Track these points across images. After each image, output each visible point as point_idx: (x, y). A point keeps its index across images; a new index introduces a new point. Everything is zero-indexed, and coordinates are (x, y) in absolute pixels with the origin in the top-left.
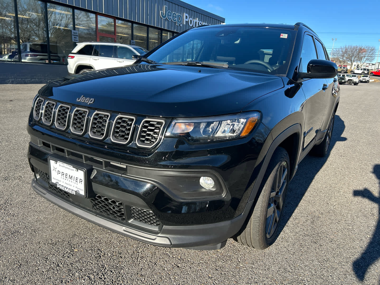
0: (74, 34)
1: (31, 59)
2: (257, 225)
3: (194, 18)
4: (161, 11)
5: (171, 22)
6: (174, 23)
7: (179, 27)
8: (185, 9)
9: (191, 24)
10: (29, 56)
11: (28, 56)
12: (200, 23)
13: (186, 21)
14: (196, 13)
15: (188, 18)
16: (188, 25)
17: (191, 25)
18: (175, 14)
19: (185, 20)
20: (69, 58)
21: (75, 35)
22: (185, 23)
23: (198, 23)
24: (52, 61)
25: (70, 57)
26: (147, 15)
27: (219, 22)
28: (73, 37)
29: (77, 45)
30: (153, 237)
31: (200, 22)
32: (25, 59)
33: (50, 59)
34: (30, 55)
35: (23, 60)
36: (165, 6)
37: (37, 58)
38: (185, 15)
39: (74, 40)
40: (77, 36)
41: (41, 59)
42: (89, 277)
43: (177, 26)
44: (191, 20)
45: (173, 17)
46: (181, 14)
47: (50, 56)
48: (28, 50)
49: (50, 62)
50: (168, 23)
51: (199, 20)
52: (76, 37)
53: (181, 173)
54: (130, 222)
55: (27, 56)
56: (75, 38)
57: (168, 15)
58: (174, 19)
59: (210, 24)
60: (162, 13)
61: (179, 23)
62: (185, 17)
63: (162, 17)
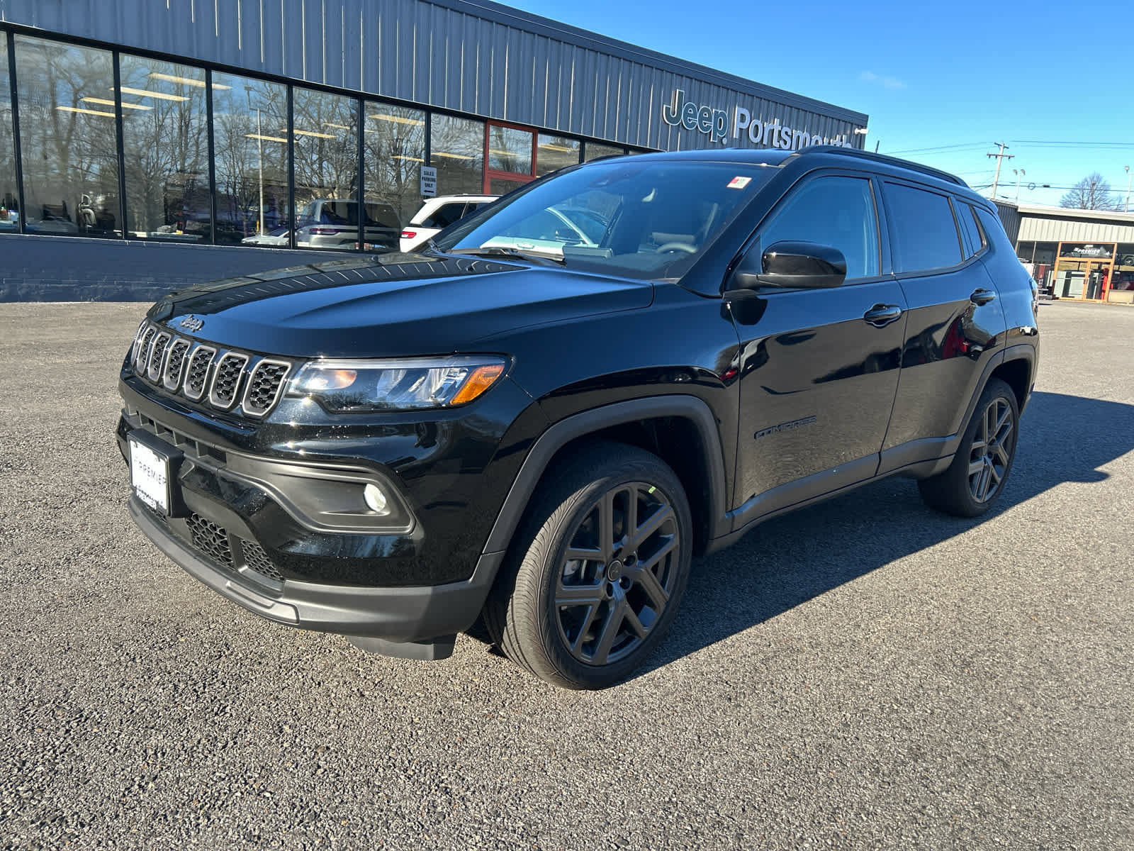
0: (426, 176)
1: (323, 241)
2: (524, 614)
3: (766, 120)
4: (665, 106)
6: (702, 136)
8: (740, 96)
9: (756, 136)
10: (319, 232)
11: (316, 234)
12: (786, 133)
13: (741, 129)
14: (772, 105)
15: (748, 118)
16: (746, 141)
17: (757, 140)
18: (708, 110)
19: (737, 125)
20: (403, 236)
21: (428, 179)
22: (736, 135)
23: (780, 132)
24: (367, 246)
25: (406, 236)
26: (624, 118)
27: (849, 125)
28: (423, 182)
29: (425, 203)
30: (269, 603)
31: (786, 129)
32: (308, 241)
33: (362, 241)
34: (321, 230)
35: (300, 244)
36: (678, 91)
37: (336, 239)
38: (738, 111)
39: (426, 191)
40: (433, 180)
41: (344, 241)
42: (175, 686)
44: (757, 127)
45: (701, 119)
46: (725, 111)
47: (361, 232)
48: (318, 219)
49: (361, 246)
50: (684, 135)
51: (781, 124)
52: (431, 183)
53: (312, 471)
54: (241, 570)
55: (313, 232)
56: (427, 185)
57: (686, 115)
58: (705, 124)
59: (817, 135)
60: (668, 109)
61: (718, 134)
62: (737, 118)
63: (667, 122)
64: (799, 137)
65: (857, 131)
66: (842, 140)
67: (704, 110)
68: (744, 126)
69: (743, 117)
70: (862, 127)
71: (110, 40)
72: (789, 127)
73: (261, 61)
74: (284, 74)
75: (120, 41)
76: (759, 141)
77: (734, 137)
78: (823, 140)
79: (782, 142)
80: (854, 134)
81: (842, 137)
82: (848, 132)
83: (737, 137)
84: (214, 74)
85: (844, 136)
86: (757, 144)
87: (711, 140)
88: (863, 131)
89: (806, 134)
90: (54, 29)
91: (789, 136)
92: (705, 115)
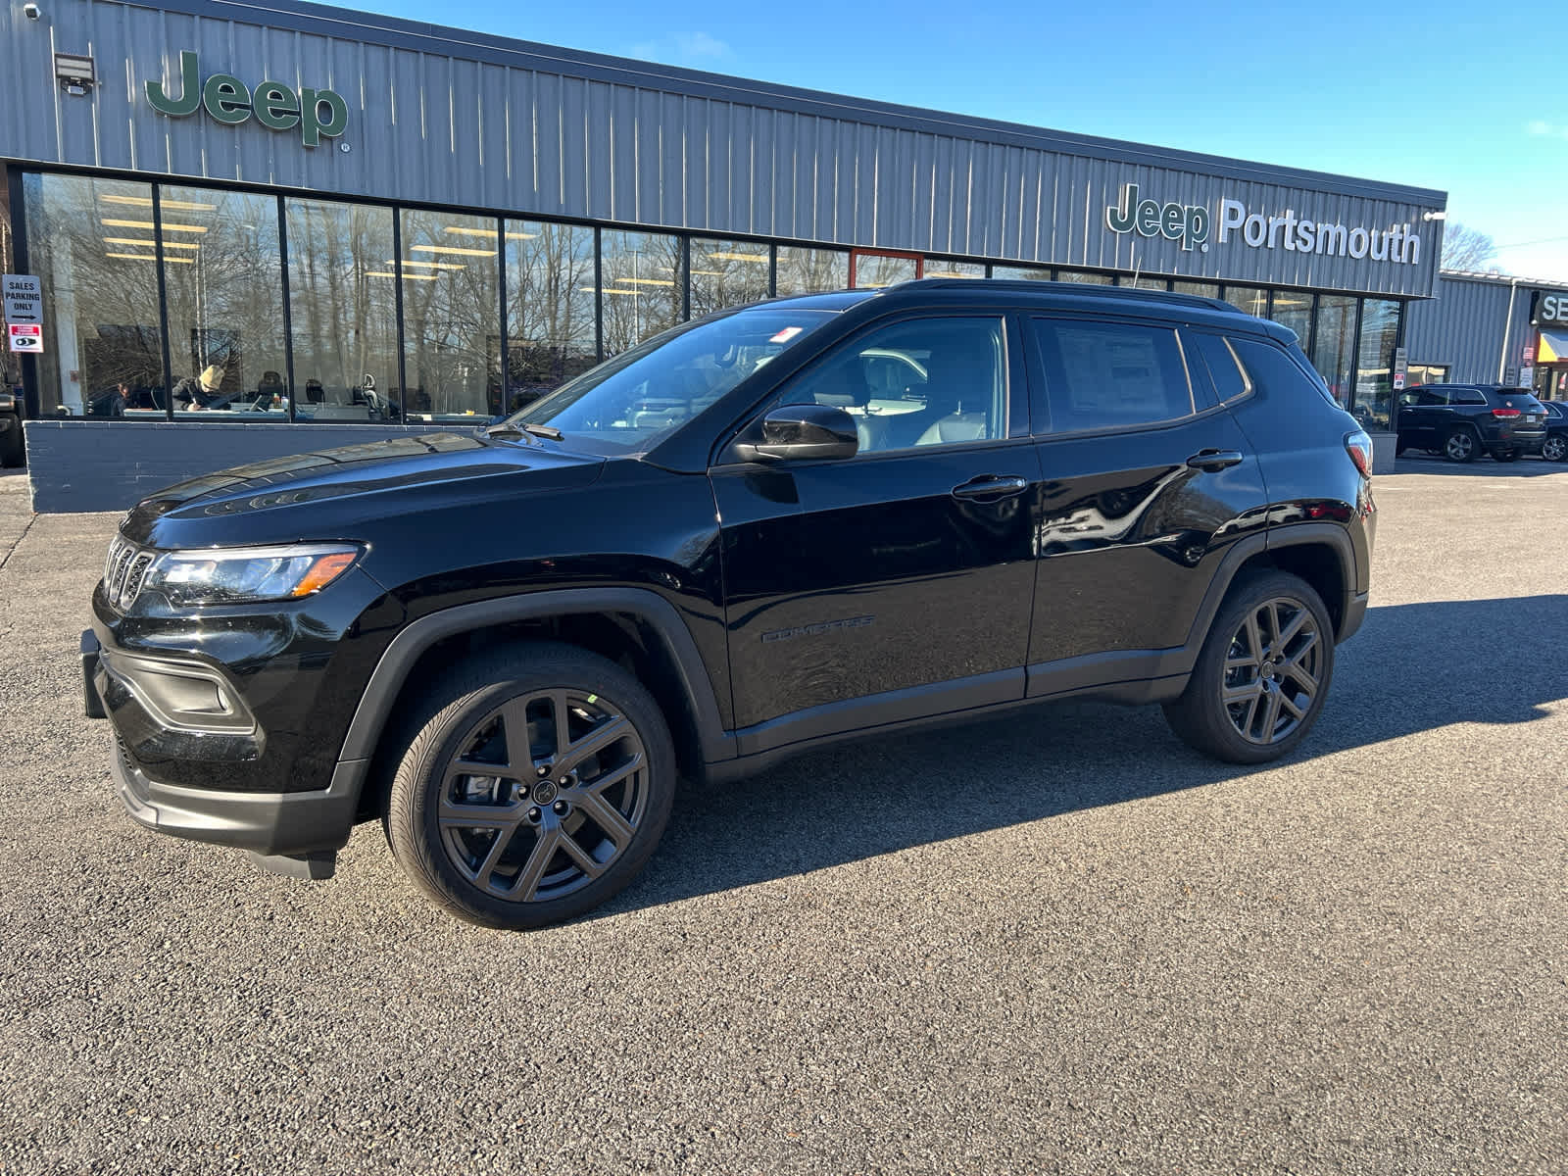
4: (1109, 208)
5: (1155, 244)
6: (1169, 244)
7: (1197, 256)
8: (1228, 184)
9: (1256, 237)
12: (1306, 229)
13: (1231, 230)
15: (1241, 214)
16: (1239, 244)
17: (1259, 242)
18: (1178, 209)
19: (1225, 224)
22: (1223, 238)
23: (1295, 228)
26: (1048, 228)
27: (1415, 209)
30: (140, 806)
31: (1305, 223)
36: (1128, 185)
38: (1225, 204)
43: (1184, 256)
44: (1257, 224)
45: (1166, 220)
46: (1206, 208)
50: (1141, 246)
51: (1297, 217)
57: (1142, 217)
58: (1173, 227)
59: (1360, 227)
60: (1113, 213)
61: (1193, 239)
62: (1224, 214)
63: (1113, 229)
64: (1328, 233)
65: (1428, 216)
66: (1402, 232)
67: (1171, 208)
68: (1236, 224)
69: (1233, 214)
70: (1437, 210)
71: (386, 195)
72: (1311, 220)
73: (560, 203)
74: (588, 215)
75: (398, 196)
76: (1262, 242)
77: (1220, 241)
78: (1370, 233)
79: (1299, 243)
80: (1424, 220)
81: (1402, 227)
82: (1414, 219)
83: (1225, 241)
84: (507, 222)
85: (1405, 225)
86: (1258, 248)
87: (1184, 248)
88: (1437, 216)
89: (1342, 229)
90: (325, 188)
91: (1310, 232)
92: (1173, 214)
